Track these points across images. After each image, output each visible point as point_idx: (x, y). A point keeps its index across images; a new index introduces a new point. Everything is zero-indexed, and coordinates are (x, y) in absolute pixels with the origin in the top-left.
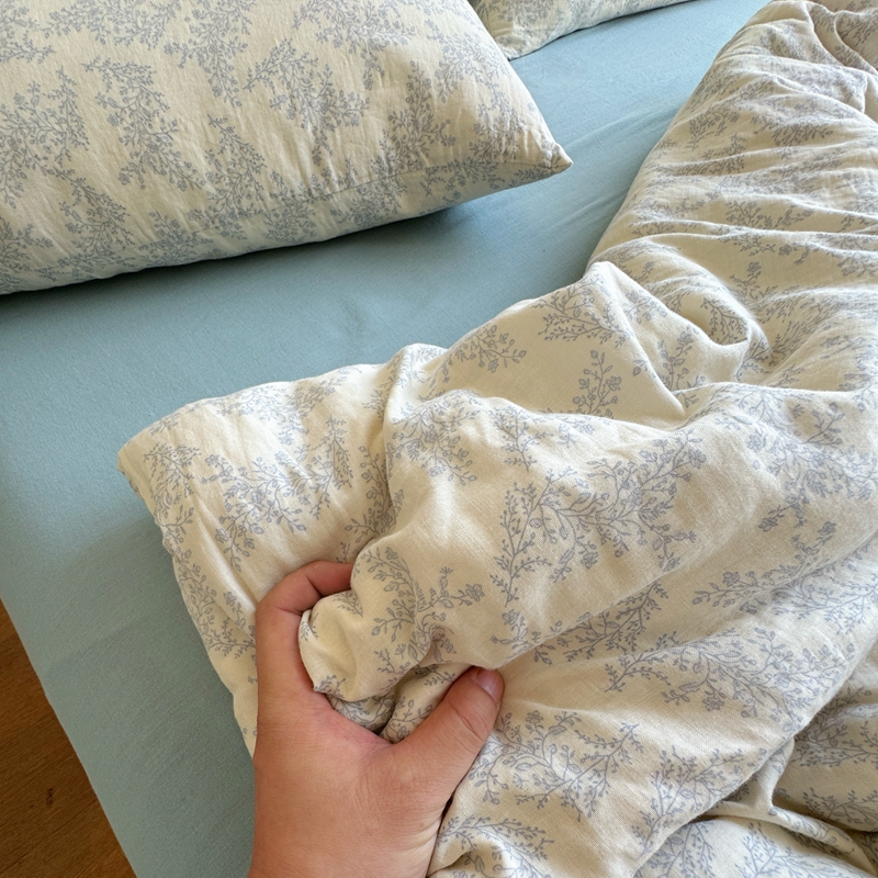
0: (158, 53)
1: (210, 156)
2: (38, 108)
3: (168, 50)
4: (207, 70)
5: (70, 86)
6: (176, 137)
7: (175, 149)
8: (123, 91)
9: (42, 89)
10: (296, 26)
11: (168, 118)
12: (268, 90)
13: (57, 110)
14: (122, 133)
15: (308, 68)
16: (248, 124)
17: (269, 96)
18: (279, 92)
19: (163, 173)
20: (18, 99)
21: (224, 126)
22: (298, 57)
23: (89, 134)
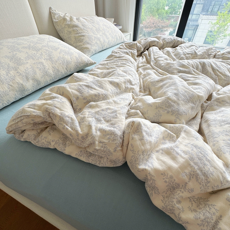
0: (43, 60)
1: (53, 72)
2: (29, 71)
3: (44, 59)
4: (50, 61)
6: (49, 70)
7: (49, 72)
8: (40, 66)
9: (29, 68)
10: (60, 54)
11: (47, 68)
12: (59, 62)
14: (41, 71)
15: (63, 59)
16: (58, 67)
17: (60, 63)
18: (61, 62)
19: (47, 76)
20: (25, 70)
21: (55, 67)
22: (62, 57)
23: (37, 72)
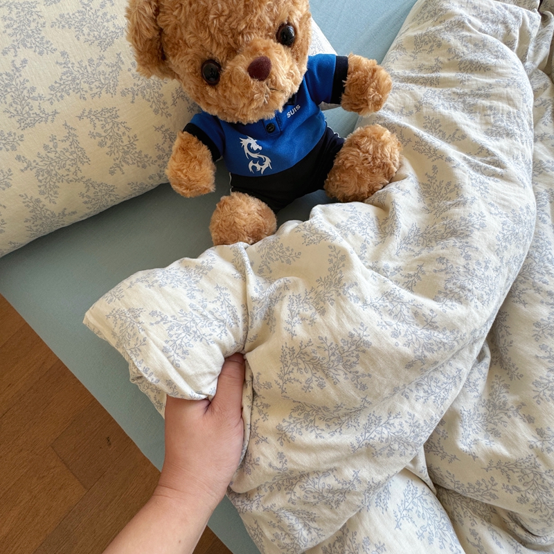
5: (72, 132)
13: (69, 148)
